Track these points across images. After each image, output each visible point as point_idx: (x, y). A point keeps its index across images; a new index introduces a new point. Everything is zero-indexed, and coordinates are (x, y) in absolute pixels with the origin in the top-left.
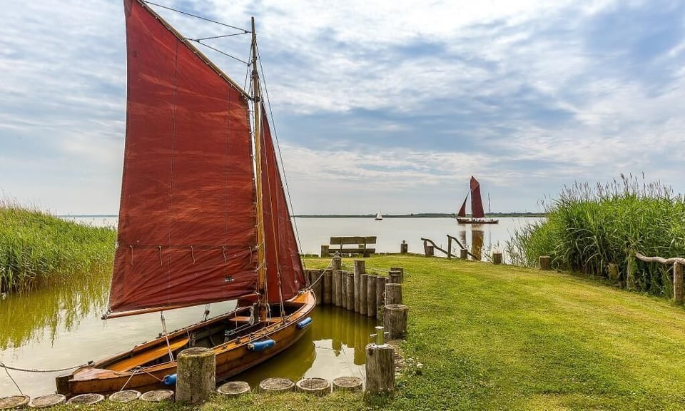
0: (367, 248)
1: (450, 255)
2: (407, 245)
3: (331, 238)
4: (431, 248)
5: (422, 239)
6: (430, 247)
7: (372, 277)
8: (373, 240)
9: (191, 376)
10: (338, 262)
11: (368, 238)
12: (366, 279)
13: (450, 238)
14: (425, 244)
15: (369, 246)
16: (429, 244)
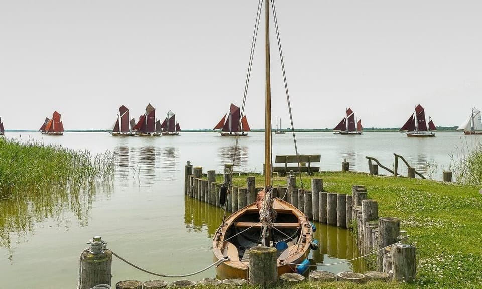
0: (311, 166)
1: (396, 174)
2: (348, 163)
3: (276, 156)
4: (376, 167)
5: (367, 157)
6: (375, 165)
7: (331, 195)
8: (317, 158)
9: (264, 266)
10: (293, 181)
11: (312, 156)
12: (325, 196)
13: (397, 156)
14: (370, 162)
15: (314, 164)
16: (373, 162)
